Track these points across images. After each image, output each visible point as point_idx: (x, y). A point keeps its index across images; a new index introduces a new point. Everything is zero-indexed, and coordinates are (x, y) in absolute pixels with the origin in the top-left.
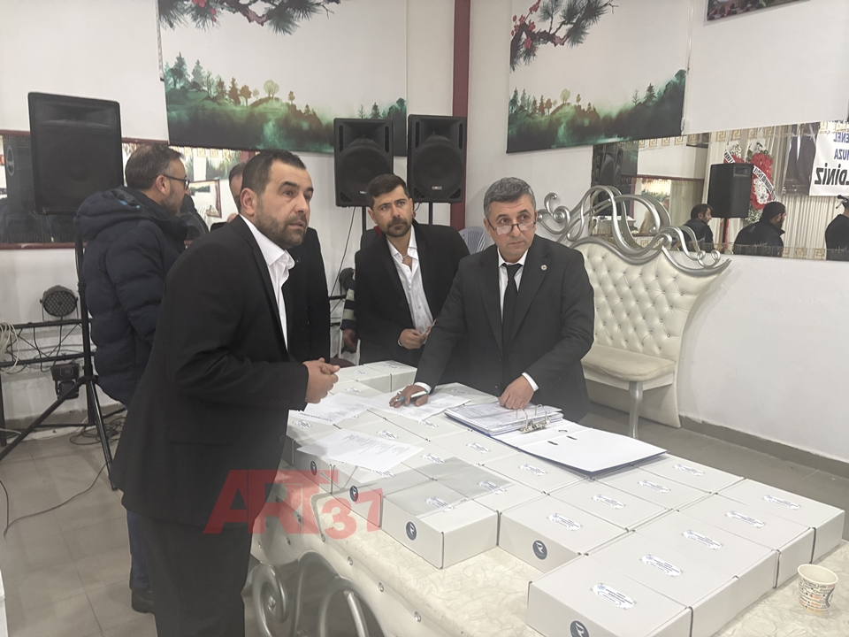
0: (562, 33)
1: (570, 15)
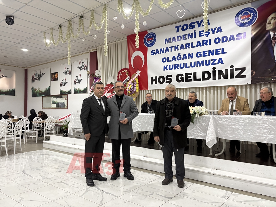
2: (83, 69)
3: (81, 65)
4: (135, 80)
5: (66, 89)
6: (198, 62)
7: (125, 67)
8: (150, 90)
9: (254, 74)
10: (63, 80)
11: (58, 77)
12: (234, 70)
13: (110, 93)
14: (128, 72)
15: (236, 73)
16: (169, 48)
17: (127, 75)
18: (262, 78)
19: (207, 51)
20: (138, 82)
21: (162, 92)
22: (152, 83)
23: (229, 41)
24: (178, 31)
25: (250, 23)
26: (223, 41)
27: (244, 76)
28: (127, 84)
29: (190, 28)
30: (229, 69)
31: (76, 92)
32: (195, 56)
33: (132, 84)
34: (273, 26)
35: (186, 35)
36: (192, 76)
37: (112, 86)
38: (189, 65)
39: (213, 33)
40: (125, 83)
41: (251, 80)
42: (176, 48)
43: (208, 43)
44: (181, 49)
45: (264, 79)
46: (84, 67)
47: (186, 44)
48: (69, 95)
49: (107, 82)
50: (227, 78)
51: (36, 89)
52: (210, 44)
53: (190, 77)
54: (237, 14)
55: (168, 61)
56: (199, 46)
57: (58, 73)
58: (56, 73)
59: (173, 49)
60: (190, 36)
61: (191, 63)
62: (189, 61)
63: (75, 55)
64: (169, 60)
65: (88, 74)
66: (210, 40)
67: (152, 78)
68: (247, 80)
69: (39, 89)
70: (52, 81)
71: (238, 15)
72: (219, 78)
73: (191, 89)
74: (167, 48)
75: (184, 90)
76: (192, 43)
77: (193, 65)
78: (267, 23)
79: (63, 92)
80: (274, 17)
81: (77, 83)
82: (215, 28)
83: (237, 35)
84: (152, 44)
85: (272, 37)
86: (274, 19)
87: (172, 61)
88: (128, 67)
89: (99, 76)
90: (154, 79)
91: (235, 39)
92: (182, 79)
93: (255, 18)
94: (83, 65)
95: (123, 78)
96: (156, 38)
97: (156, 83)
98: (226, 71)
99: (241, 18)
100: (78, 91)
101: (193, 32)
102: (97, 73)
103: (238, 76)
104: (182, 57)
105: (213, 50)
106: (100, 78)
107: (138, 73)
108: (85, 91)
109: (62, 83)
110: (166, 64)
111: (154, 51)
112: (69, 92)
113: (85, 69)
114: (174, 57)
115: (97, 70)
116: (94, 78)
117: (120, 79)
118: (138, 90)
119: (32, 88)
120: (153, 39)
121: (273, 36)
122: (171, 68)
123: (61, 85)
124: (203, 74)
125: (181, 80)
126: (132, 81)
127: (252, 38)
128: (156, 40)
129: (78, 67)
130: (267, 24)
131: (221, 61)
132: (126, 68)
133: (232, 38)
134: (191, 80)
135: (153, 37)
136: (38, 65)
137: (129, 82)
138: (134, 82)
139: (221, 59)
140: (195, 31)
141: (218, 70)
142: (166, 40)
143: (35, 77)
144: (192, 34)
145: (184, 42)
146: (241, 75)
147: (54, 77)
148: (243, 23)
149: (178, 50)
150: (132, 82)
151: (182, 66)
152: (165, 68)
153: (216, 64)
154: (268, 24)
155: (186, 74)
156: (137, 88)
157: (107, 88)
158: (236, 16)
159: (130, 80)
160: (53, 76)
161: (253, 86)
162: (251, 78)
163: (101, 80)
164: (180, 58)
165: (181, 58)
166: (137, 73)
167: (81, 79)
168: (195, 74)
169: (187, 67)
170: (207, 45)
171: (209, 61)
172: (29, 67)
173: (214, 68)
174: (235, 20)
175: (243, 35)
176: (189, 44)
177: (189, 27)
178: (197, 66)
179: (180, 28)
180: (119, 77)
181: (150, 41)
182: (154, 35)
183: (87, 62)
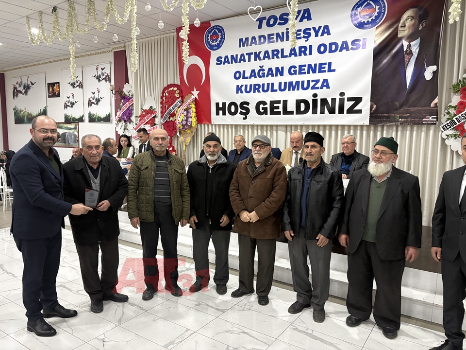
0: (23, 92)
1: (24, 87)
2: (103, 80)
3: (100, 72)
4: (190, 106)
5: (75, 113)
6: (291, 83)
7: (174, 81)
8: (215, 125)
9: (373, 109)
10: (69, 98)
11: (59, 91)
12: (346, 100)
13: (149, 125)
14: (178, 91)
15: (348, 105)
16: (245, 55)
17: (177, 95)
18: (385, 116)
19: (305, 66)
20: (194, 110)
21: (234, 129)
22: (218, 114)
23: (341, 51)
24: (260, 27)
25: (373, 23)
26: (331, 51)
27: (360, 111)
28: (177, 111)
29: (280, 24)
30: (338, 97)
31: (92, 119)
32: (286, 71)
33: (185, 113)
34: (409, 31)
35: (273, 35)
36: (281, 106)
37: (153, 113)
38: (276, 87)
39: (317, 35)
40: (173, 109)
41: (369, 117)
42: (257, 56)
43: (307, 52)
44: (264, 59)
45: (388, 117)
46: (104, 77)
47: (273, 51)
48: (80, 124)
49: (143, 106)
50: (334, 113)
51: (22, 111)
52: (310, 53)
53: (278, 108)
54: (355, 6)
55: (244, 78)
56: (293, 56)
57: (58, 83)
58: (56, 83)
59: (253, 57)
60: (280, 37)
61: (280, 84)
62: (276, 80)
63: (89, 53)
64: (246, 76)
65: (112, 91)
66: (311, 47)
67: (217, 104)
68: (363, 118)
69: (27, 110)
70: (49, 97)
71: (357, 8)
72: (322, 112)
73: (278, 128)
74: (242, 55)
75: (269, 128)
76: (282, 50)
77: (283, 88)
78: (400, 25)
79: (70, 119)
80: (412, 17)
81: (93, 105)
82: (320, 28)
83: (353, 42)
84: (219, 46)
85: (405, 49)
86: (411, 20)
87: (250, 77)
88: (179, 83)
89: (131, 94)
90: (221, 106)
91: (350, 48)
92: (265, 109)
93: (381, 16)
94: (102, 73)
95: (171, 100)
96: (224, 36)
97: (224, 114)
98: (334, 100)
99: (360, 13)
100: (95, 118)
101: (285, 31)
102: (126, 89)
103: (351, 111)
104: (266, 72)
105: (315, 65)
106: (132, 98)
107: (195, 94)
108: (107, 119)
109: (67, 102)
110: (241, 82)
111: (221, 58)
112: (81, 120)
113: (106, 81)
114: (253, 71)
115: (127, 84)
116: (121, 97)
117: (165, 103)
118: (195, 124)
119: (15, 109)
120: (220, 37)
121: (408, 48)
122: (248, 90)
123: (66, 106)
124: (298, 103)
125: (263, 111)
126: (185, 108)
127: (375, 50)
128: (224, 39)
129: (95, 77)
130: (399, 27)
131: (326, 84)
132: (176, 83)
133: (344, 46)
134: (279, 113)
135: (220, 34)
136: (23, 67)
137: (179, 109)
138: (187, 110)
139: (326, 81)
140: (287, 29)
141: (321, 99)
142: (241, 40)
143: (19, 89)
144: (283, 33)
145: (269, 47)
146: (355, 109)
147: (53, 90)
148: (362, 22)
149: (260, 59)
150: (185, 110)
151: (266, 89)
152: (239, 89)
153: (318, 88)
154: (401, 27)
155: (272, 103)
156: (193, 120)
157: (144, 116)
158: (353, 9)
159: (182, 105)
160: (51, 90)
161: (372, 128)
162: (369, 115)
163: (134, 102)
164: (262, 74)
165: (264, 74)
166: (193, 95)
167: (100, 98)
168: (285, 102)
169: (273, 90)
170: (305, 54)
171: (308, 82)
172: (7, 70)
173: (315, 95)
174: (351, 16)
175: (361, 43)
176: (278, 51)
177: (278, 21)
178: (289, 90)
179: (265, 22)
180: (164, 98)
181: (214, 40)
182: (220, 29)
183: (109, 69)
